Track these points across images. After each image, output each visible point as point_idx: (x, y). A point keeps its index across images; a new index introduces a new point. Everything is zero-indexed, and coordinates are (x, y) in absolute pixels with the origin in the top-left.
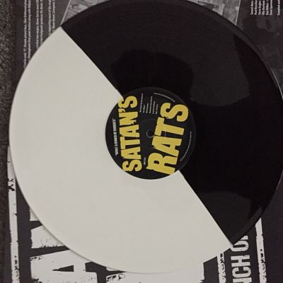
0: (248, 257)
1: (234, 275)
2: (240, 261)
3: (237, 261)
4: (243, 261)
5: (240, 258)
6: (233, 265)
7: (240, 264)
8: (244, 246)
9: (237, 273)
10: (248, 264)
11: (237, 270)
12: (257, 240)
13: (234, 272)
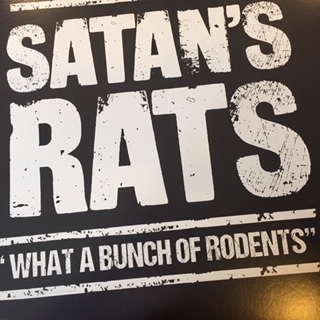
0: (169, 261)
1: (147, 244)
2: (164, 252)
3: (164, 247)
4: (164, 256)
5: (168, 251)
6: (159, 243)
7: (161, 252)
8: (183, 257)
9: (149, 247)
10: (161, 263)
11: (153, 248)
12: (191, 274)
13: (151, 243)
